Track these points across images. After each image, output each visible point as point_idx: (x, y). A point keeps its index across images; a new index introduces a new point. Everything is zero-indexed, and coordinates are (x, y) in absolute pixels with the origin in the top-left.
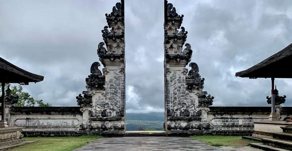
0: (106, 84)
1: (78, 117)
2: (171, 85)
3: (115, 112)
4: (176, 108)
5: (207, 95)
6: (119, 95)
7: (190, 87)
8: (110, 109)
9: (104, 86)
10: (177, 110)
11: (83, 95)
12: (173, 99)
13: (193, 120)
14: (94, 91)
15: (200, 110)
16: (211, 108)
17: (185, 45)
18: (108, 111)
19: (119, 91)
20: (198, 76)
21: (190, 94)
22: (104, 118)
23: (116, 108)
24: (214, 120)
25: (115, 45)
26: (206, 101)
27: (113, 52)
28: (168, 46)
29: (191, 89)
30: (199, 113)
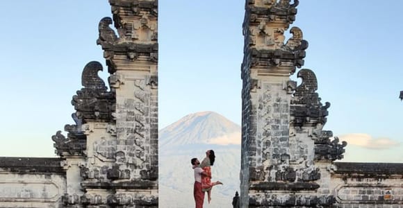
0: (117, 111)
1: (56, 178)
2: (261, 117)
3: (138, 171)
4: (267, 164)
5: (332, 139)
6: (147, 135)
7: (300, 121)
8: (128, 164)
9: (113, 114)
10: (270, 168)
11: (65, 134)
12: (262, 144)
13: (302, 189)
14: (91, 125)
15: (318, 169)
16: (339, 165)
17: (289, 29)
18: (123, 168)
19: (147, 126)
20: (316, 98)
21: (298, 135)
22: (115, 182)
23: (139, 162)
24: (343, 190)
25: (137, 24)
26: (329, 149)
27: (134, 39)
28: (255, 30)
29: (301, 125)
30: (315, 175)
